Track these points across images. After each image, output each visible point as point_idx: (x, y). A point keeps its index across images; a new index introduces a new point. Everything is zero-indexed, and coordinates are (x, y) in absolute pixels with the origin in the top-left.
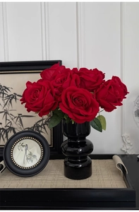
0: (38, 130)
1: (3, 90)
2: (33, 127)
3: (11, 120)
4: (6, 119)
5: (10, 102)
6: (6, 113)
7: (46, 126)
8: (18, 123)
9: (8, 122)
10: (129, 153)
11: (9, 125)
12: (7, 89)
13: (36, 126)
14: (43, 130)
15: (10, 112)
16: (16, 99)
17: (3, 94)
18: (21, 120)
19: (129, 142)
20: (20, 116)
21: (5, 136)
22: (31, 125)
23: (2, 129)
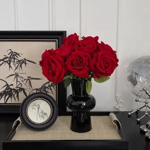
0: (45, 91)
1: (14, 55)
2: (41, 88)
3: (21, 82)
4: (17, 81)
5: (21, 66)
6: (17, 75)
7: (52, 87)
8: (28, 84)
9: (18, 83)
10: (121, 110)
11: (20, 86)
12: (18, 54)
13: (44, 87)
14: (49, 91)
15: (20, 75)
16: (26, 64)
17: (14, 59)
18: (30, 82)
19: (121, 101)
20: (29, 79)
21: (16, 95)
22: (39, 87)
23: (14, 89)
